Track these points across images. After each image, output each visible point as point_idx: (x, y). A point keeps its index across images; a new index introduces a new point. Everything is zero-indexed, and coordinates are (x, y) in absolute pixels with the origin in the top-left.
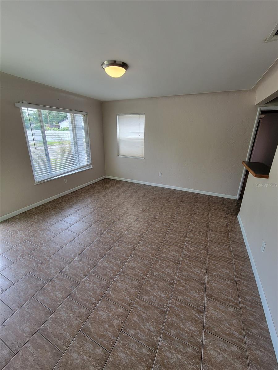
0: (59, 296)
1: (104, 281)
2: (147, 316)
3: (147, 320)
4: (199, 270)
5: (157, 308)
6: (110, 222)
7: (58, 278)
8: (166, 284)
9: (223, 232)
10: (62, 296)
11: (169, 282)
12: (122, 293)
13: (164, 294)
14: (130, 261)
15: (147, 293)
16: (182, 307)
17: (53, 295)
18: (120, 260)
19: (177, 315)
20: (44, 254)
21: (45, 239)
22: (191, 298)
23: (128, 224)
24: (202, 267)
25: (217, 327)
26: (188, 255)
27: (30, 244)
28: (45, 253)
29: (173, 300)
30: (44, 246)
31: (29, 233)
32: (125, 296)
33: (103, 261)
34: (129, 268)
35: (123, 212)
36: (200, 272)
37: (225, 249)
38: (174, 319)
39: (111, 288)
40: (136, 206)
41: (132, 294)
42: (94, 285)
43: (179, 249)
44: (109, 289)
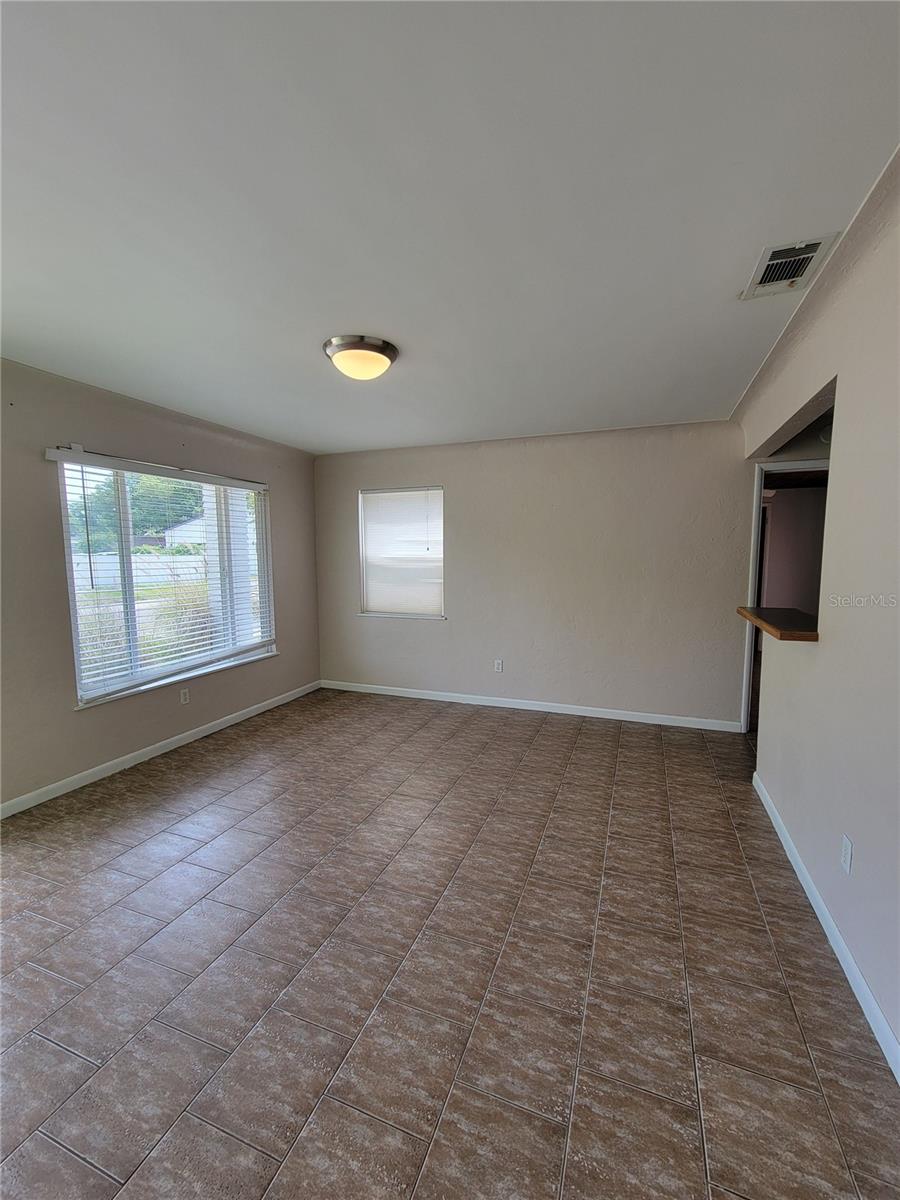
0: (150, 1111)
1: (325, 1035)
2: (496, 1151)
3: (497, 1168)
4: (658, 962)
5: (529, 1117)
6: (339, 824)
7: (146, 1040)
8: (552, 1022)
9: (718, 831)
10: (159, 1111)
11: (564, 1013)
12: (395, 1073)
13: (550, 1058)
14: (419, 953)
15: (490, 1062)
16: (620, 1103)
17: (125, 1111)
18: (381, 952)
19: (607, 1137)
20: (95, 956)
21: (101, 899)
22: (646, 1064)
23: (402, 829)
24: (667, 951)
25: (752, 1166)
26: (614, 913)
27: (40, 923)
28: (97, 950)
29: (585, 1079)
30: (93, 925)
31: (39, 882)
32: (408, 1083)
33: (320, 962)
34: (417, 977)
35: (383, 789)
36: (663, 969)
37: (732, 886)
38: (598, 1151)
39: (353, 1057)
40: (428, 769)
41: (434, 1072)
42: (290, 1055)
43: (585, 897)
44: (347, 1063)
